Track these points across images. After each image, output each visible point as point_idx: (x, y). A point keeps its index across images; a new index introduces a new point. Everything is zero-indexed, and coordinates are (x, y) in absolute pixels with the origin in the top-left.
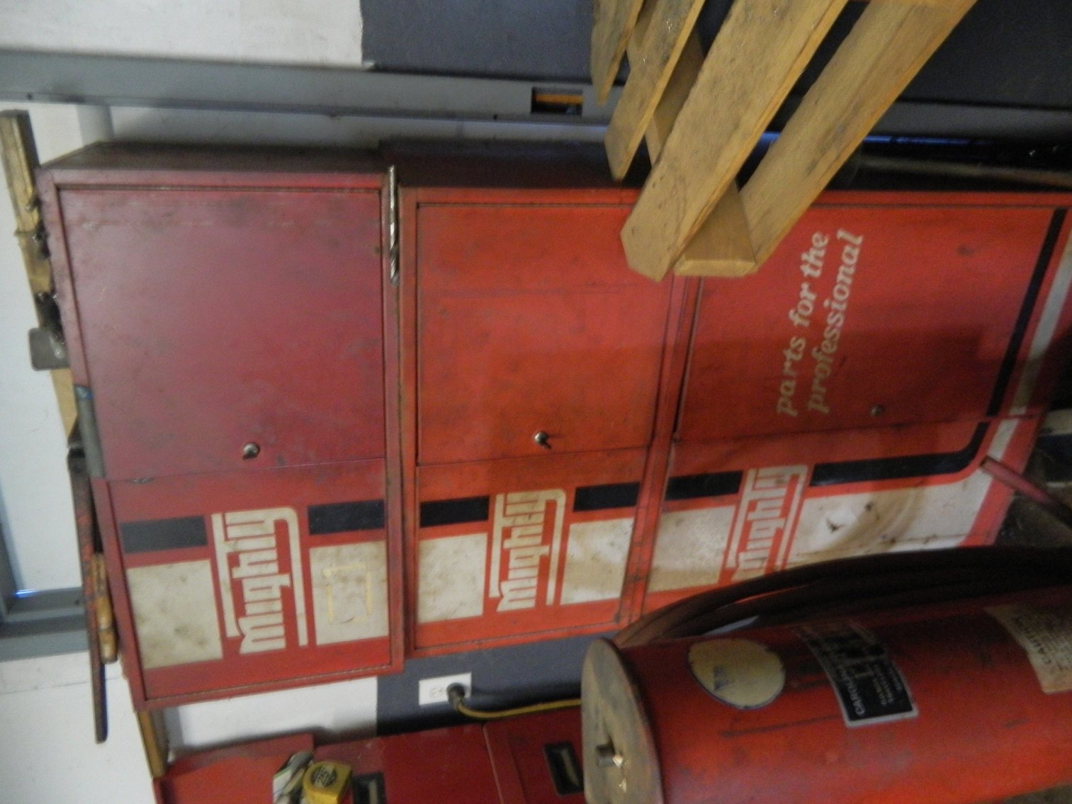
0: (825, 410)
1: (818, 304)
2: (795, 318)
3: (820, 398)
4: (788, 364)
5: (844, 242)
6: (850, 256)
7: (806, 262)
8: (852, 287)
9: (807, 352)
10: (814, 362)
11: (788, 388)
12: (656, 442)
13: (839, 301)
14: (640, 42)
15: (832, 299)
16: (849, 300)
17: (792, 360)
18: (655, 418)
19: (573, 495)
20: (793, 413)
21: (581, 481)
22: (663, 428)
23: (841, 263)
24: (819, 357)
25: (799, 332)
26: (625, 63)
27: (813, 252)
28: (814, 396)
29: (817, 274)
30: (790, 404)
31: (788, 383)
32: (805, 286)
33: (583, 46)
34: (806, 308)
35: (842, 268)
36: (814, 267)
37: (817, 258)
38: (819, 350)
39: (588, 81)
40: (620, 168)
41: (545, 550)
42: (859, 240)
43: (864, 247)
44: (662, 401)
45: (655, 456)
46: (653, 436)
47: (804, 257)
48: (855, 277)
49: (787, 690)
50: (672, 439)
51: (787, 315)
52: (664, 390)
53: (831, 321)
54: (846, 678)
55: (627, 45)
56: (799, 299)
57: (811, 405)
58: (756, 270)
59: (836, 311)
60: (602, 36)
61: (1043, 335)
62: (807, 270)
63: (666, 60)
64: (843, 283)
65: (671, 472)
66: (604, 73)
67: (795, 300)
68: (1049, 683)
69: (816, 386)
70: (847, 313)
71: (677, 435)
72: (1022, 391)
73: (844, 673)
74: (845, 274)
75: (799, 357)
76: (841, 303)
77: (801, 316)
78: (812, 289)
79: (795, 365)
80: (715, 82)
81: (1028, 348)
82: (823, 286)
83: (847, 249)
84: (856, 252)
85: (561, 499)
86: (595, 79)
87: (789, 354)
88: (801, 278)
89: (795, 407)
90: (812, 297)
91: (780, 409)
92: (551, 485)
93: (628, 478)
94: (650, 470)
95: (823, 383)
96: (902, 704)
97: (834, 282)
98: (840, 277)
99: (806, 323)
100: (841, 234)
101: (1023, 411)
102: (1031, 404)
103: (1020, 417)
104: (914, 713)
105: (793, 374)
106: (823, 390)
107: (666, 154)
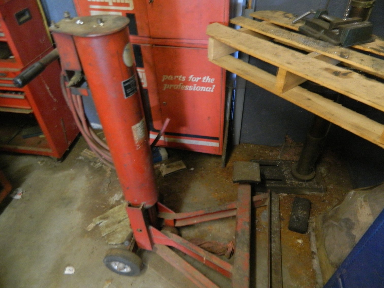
0: (164, 89)
1: (195, 83)
2: (191, 77)
3: (168, 87)
4: (178, 77)
5: (212, 87)
6: (208, 89)
7: (207, 78)
8: (200, 91)
9: (181, 82)
10: (178, 84)
11: (170, 78)
12: (152, 39)
13: (195, 88)
14: (267, 24)
15: (197, 86)
16: (196, 91)
17: (179, 78)
18: (160, 38)
19: (132, 13)
20: (163, 80)
21: (137, 15)
22: (157, 41)
23: (207, 87)
24: (180, 85)
25: (187, 79)
26: (261, 20)
27: (210, 79)
28: (168, 86)
29: (203, 81)
30: (166, 79)
31: (172, 78)
32: (200, 78)
33: (265, 8)
34: (194, 79)
35: (205, 88)
36: (205, 80)
37: (208, 80)
38: (182, 85)
39: (255, 11)
40: (233, 21)
41: (111, 4)
42: (212, 91)
43: (210, 92)
44: (165, 40)
45: (147, 40)
46: (154, 38)
47: (208, 77)
48: (202, 92)
49: (127, 67)
50: (153, 45)
51: (191, 74)
52: (168, 40)
53: (190, 87)
54: (131, 81)
55: (266, 21)
56: (197, 77)
57: (166, 85)
58: (210, 60)
59: (193, 88)
60: (268, 13)
61: (187, 141)
62: (204, 78)
63: (263, 31)
64: (201, 88)
65: (142, 45)
66: (257, 15)
67: (196, 76)
68: (134, 127)
69: (171, 86)
70: (192, 91)
71: (154, 46)
72: (172, 139)
73: (132, 81)
74: (204, 89)
75: (180, 79)
76: (196, 89)
77: (191, 79)
78: (199, 80)
79: (177, 79)
80: (259, 43)
81: (183, 138)
82: (200, 83)
83: (210, 88)
84: (209, 91)
85: (130, 8)
86: (255, 12)
87: (180, 77)
88: (202, 77)
89: (165, 81)
90: (197, 81)
91: (164, 76)
92: (135, 5)
93: (139, 31)
94: (143, 38)
95: (172, 87)
96: (127, 95)
97: (201, 86)
98: (202, 88)
99: (189, 80)
100: (214, 86)
101: (166, 141)
102: (169, 143)
103: (165, 140)
104: (126, 98)
105: (175, 79)
106: (170, 88)
107: (241, 33)
